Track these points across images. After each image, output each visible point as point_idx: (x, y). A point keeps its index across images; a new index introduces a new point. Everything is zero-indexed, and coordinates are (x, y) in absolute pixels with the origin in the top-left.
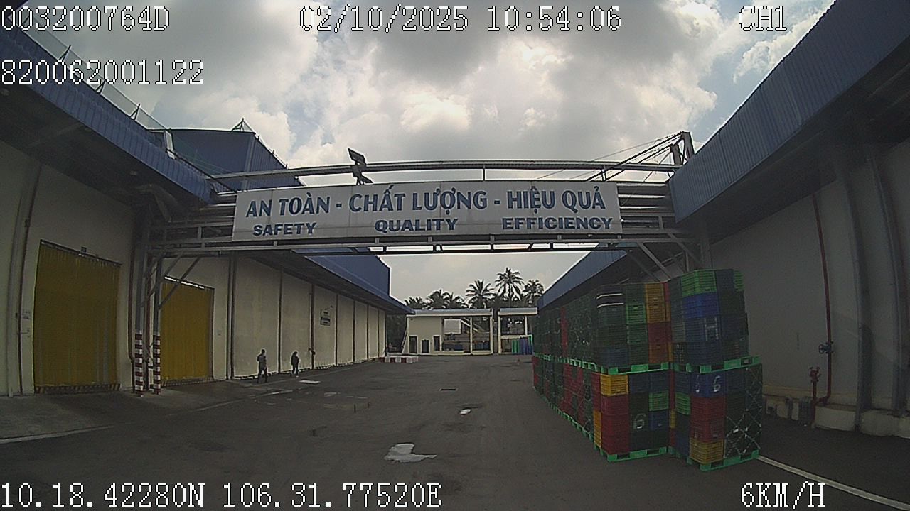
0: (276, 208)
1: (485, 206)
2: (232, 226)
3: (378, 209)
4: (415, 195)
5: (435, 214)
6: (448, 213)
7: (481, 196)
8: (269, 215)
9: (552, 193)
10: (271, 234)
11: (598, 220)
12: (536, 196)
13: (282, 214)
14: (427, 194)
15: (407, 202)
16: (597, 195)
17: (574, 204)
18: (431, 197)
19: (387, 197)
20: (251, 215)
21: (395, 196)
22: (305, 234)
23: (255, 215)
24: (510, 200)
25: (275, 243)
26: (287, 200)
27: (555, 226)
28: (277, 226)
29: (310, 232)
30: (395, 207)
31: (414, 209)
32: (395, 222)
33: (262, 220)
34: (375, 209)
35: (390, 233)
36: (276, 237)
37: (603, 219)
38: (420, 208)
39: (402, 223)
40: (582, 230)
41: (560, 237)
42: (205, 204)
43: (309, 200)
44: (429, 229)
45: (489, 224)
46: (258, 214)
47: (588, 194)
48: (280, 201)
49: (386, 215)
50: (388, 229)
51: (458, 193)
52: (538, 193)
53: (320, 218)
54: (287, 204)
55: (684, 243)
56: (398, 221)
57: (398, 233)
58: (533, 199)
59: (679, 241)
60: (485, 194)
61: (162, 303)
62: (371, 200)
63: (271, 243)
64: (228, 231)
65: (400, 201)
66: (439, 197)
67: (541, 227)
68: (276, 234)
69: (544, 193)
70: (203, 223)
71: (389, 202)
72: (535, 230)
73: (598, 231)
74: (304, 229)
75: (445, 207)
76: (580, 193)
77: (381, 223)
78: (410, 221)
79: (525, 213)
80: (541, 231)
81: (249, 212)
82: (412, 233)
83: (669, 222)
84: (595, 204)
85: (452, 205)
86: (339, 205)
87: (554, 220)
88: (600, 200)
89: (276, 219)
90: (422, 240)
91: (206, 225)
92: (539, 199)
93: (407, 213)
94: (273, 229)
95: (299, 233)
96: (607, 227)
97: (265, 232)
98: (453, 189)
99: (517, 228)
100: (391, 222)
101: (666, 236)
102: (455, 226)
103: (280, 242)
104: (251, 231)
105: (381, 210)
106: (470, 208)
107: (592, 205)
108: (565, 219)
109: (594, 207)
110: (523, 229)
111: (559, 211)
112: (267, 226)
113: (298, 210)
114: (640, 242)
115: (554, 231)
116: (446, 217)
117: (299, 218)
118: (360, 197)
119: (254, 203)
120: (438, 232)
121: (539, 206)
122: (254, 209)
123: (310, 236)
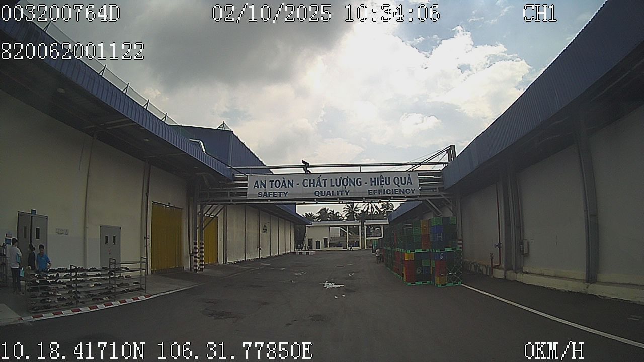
0: (268, 184)
1: (361, 184)
2: (247, 192)
3: (316, 185)
4: (331, 180)
5: (340, 188)
6: (345, 187)
7: (359, 180)
8: (265, 187)
9: (389, 178)
10: (267, 196)
11: (409, 190)
12: (382, 180)
13: (272, 187)
14: (336, 180)
15: (328, 183)
16: (409, 178)
17: (399, 183)
18: (338, 181)
19: (319, 181)
20: (256, 187)
21: (323, 180)
22: (283, 197)
23: (258, 187)
24: (372, 182)
25: (269, 200)
26: (273, 181)
27: (390, 193)
28: (269, 193)
29: (286, 196)
30: (323, 185)
31: (331, 186)
32: (323, 192)
33: (262, 190)
34: (314, 186)
35: (322, 197)
36: (269, 198)
37: (411, 189)
38: (333, 186)
39: (326, 192)
40: (402, 194)
41: (392, 197)
42: (229, 180)
43: (284, 181)
44: (338, 195)
45: (363, 192)
46: (260, 187)
47: (405, 178)
48: (270, 181)
49: (319, 189)
50: (320, 195)
51: (350, 179)
52: (383, 178)
53: (289, 189)
54: (274, 183)
55: (448, 198)
56: (325, 192)
57: (324, 197)
58: (381, 181)
59: (445, 197)
60: (361, 179)
61: (205, 227)
62: (312, 182)
63: (267, 200)
64: (246, 194)
65: (325, 182)
66: (341, 181)
67: (384, 193)
68: (269, 196)
69: (386, 178)
70: (231, 189)
71: (320, 183)
72: (382, 195)
73: (409, 195)
74: (283, 194)
75: (344, 185)
76: (401, 178)
77: (317, 192)
78: (329, 191)
79: (378, 187)
80: (384, 195)
81: (255, 186)
82: (330, 197)
83: (441, 189)
84: (408, 182)
85: (347, 184)
86: (298, 184)
87: (390, 190)
88: (410, 180)
89: (269, 189)
90: (335, 199)
91: (231, 191)
92: (383, 181)
93: (328, 188)
94: (268, 193)
95: (280, 196)
96: (413, 192)
97: (264, 195)
98: (348, 177)
99: (375, 194)
100: (321, 192)
101: (439, 195)
102: (348, 194)
103: (271, 200)
104: (256, 195)
105: (317, 186)
106: (354, 185)
107: (406, 182)
108: (395, 190)
109: (407, 184)
110: (377, 195)
111: (393, 186)
112: (265, 193)
113: (279, 186)
114: (427, 198)
115: (390, 195)
116: (345, 190)
117: (279, 189)
118: (307, 180)
119: (257, 182)
120: (342, 196)
121: (384, 184)
122: (258, 185)
123: (285, 198)
